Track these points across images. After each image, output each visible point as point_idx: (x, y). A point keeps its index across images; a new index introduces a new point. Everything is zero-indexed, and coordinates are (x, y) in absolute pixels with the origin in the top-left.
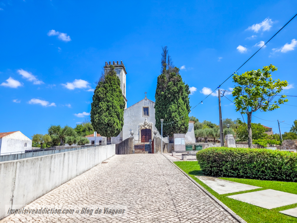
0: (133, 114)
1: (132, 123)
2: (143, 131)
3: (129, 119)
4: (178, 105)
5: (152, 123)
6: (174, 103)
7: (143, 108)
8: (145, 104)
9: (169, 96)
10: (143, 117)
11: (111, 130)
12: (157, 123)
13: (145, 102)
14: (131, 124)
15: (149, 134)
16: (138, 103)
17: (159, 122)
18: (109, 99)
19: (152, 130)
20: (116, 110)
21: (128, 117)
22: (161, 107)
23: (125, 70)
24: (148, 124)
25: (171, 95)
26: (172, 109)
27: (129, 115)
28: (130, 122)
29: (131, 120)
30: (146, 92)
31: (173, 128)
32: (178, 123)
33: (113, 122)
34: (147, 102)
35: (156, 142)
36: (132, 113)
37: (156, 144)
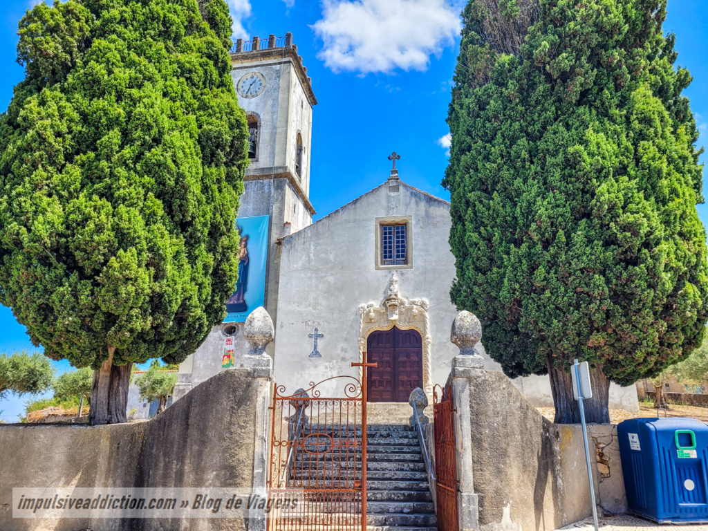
0: (332, 257)
1: (323, 302)
2: (377, 341)
3: (310, 278)
4: (636, 125)
5: (426, 300)
6: (604, 113)
7: (382, 225)
8: (389, 209)
9: (565, 60)
10: (377, 268)
11: (84, 299)
12: (471, 272)
13: (388, 197)
14: (316, 304)
15: (408, 356)
16: (355, 202)
17: (484, 262)
18: (110, 72)
19: (429, 335)
20: (155, 154)
21: (304, 269)
22: (495, 150)
23: (301, 72)
24: (402, 304)
25: (578, 58)
26: (592, 155)
27: (309, 261)
28: (313, 295)
29: (321, 286)
30: (394, 154)
31: (615, 297)
32: (655, 258)
33: (107, 235)
34: (402, 198)
35: (475, 423)
36: (326, 252)
37: (477, 442)
